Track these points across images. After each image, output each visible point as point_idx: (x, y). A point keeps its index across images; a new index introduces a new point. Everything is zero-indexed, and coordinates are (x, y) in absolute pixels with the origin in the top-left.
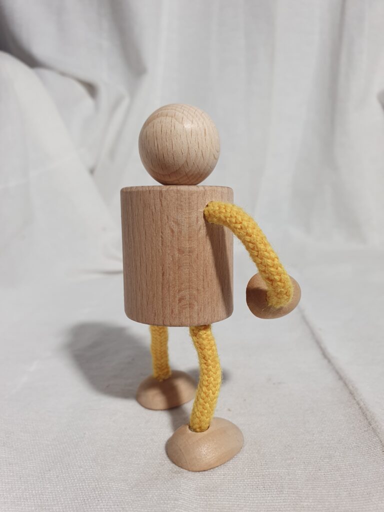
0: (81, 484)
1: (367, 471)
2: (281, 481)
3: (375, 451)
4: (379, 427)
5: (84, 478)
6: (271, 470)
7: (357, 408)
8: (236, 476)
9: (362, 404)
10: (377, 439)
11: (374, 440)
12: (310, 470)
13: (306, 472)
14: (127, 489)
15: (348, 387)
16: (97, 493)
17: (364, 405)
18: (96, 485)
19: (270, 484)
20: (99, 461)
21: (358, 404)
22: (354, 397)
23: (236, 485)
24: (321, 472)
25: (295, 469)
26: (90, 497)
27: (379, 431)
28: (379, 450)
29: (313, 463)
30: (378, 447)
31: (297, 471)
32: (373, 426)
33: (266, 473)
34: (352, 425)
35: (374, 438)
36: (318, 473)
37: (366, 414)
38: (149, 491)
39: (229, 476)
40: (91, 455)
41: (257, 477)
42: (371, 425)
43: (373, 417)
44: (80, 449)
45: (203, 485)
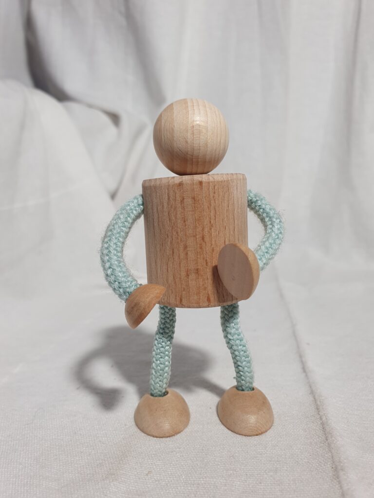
0: (14, 479)
1: (310, 488)
2: (214, 491)
3: (324, 467)
4: (334, 442)
5: (20, 474)
6: (208, 479)
7: (319, 423)
8: (171, 483)
9: (324, 419)
10: (330, 454)
11: (327, 455)
12: (250, 482)
13: (245, 484)
14: (57, 488)
15: (316, 403)
16: (26, 488)
17: (326, 419)
18: (27, 482)
19: (202, 493)
20: (41, 460)
21: (321, 419)
22: (319, 412)
23: (167, 491)
24: (262, 486)
25: (234, 479)
26: (18, 491)
27: (332, 446)
28: (328, 466)
29: (256, 476)
30: (329, 463)
31: (235, 482)
32: (328, 441)
33: (202, 482)
34: (309, 441)
35: (327, 454)
36: (257, 486)
37: (325, 430)
38: (76, 492)
39: (164, 483)
40: (36, 454)
41: (192, 486)
42: (327, 440)
43: (331, 432)
44: (27, 448)
45: (134, 488)
